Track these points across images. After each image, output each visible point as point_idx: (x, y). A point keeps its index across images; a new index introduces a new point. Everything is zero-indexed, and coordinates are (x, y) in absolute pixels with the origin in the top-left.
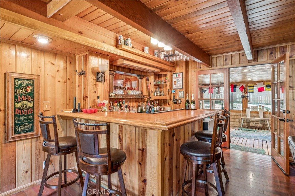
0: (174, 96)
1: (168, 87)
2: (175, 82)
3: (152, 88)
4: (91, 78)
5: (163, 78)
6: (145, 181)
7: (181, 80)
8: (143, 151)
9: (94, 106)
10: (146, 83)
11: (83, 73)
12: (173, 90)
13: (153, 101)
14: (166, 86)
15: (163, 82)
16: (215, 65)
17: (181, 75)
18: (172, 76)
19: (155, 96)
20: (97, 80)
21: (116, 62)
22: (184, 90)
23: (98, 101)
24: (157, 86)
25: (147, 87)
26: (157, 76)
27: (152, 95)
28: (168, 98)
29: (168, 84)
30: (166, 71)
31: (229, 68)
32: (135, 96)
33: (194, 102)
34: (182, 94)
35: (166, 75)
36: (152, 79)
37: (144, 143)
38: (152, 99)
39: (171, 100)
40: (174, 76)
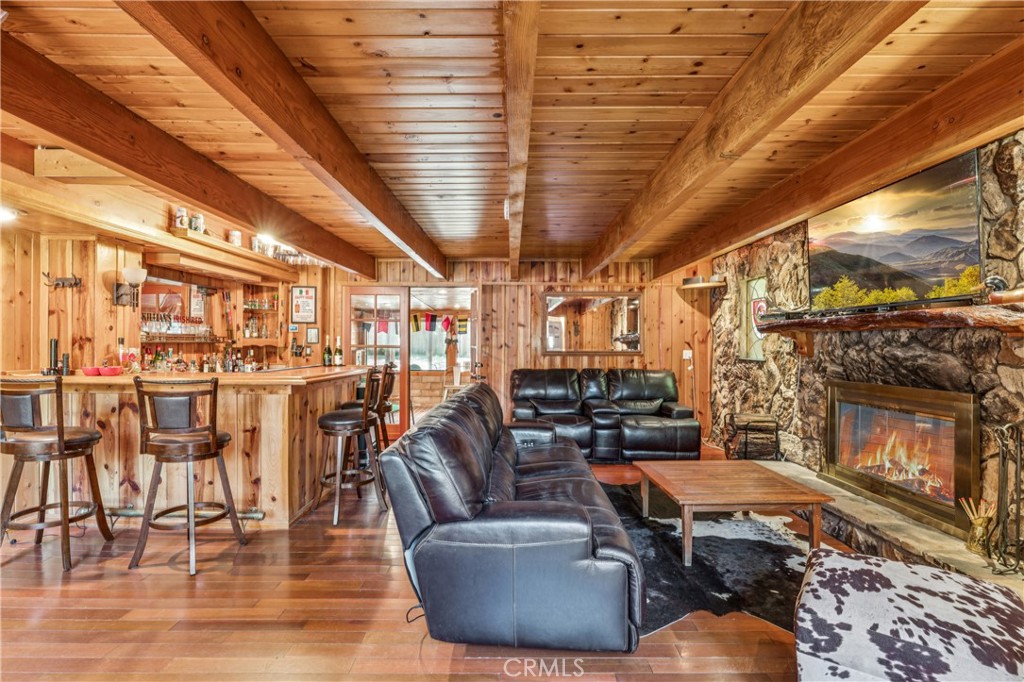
0: (295, 339)
1: (281, 318)
2: (298, 306)
3: (238, 318)
4: (99, 297)
5: (266, 296)
6: (257, 482)
7: (312, 302)
8: (253, 433)
9: (110, 361)
10: (222, 306)
11: (77, 284)
12: (291, 326)
13: (239, 351)
14: (275, 315)
15: (266, 306)
16: (384, 277)
17: (312, 292)
18: (289, 291)
19: (246, 336)
20: (117, 300)
21: (156, 258)
22: (319, 325)
23: (121, 350)
24: (251, 314)
25: (225, 316)
26: (252, 289)
27: (237, 335)
28: (281, 344)
29: (281, 310)
30: (276, 280)
31: (409, 288)
32: (193, 337)
33: (340, 352)
34: (313, 334)
35: (276, 289)
36: (238, 296)
37: (256, 417)
38: (239, 345)
39: (286, 347)
40: (296, 292)
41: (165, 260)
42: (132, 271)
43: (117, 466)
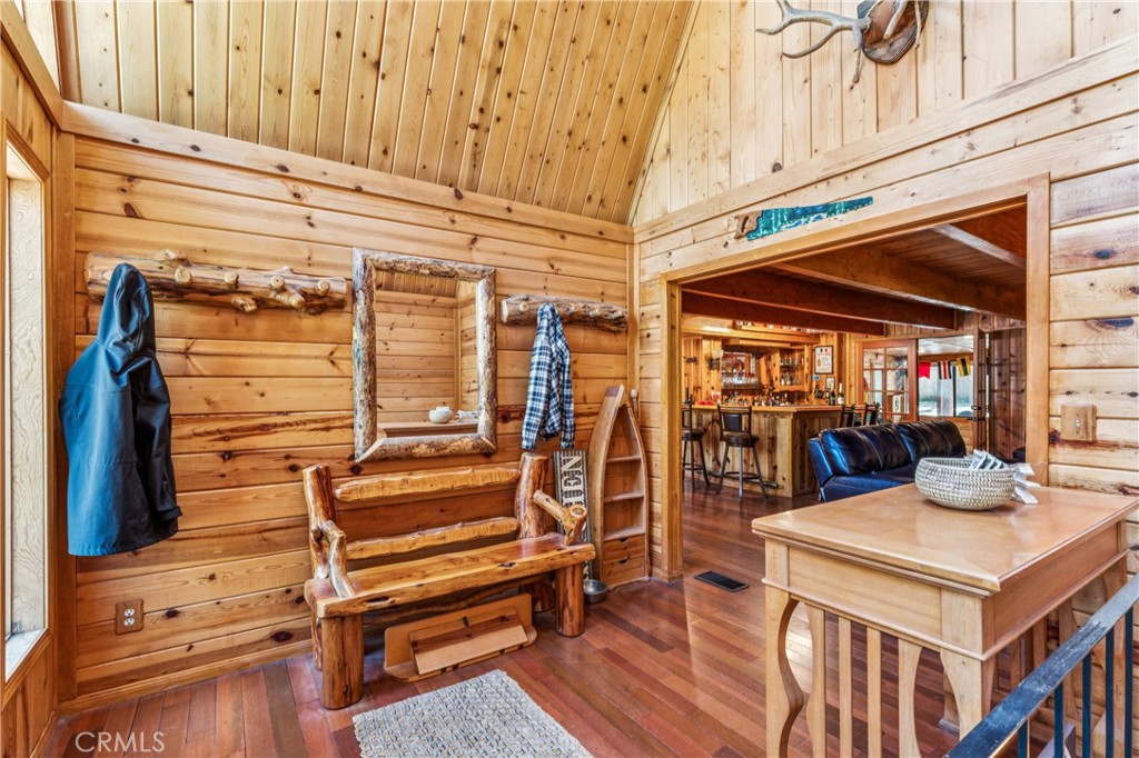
0: (817, 386)
1: (806, 371)
2: (819, 361)
3: (776, 373)
4: (703, 365)
5: (797, 355)
6: (775, 468)
7: (830, 357)
8: (773, 440)
9: (708, 399)
10: (767, 364)
11: (695, 360)
12: (814, 376)
13: (777, 394)
14: (803, 369)
15: (796, 363)
16: (893, 333)
17: (830, 350)
18: (814, 350)
19: (782, 385)
20: (711, 367)
22: (836, 375)
23: (713, 393)
24: (786, 369)
25: (768, 371)
26: (785, 352)
27: (776, 384)
28: (806, 389)
29: (806, 365)
30: (802, 344)
31: (917, 340)
32: (749, 385)
33: (842, 395)
34: (830, 382)
35: (802, 350)
36: (777, 359)
37: (775, 432)
38: (777, 390)
39: (811, 392)
40: (818, 350)
41: (732, 343)
42: (717, 351)
43: (711, 451)
